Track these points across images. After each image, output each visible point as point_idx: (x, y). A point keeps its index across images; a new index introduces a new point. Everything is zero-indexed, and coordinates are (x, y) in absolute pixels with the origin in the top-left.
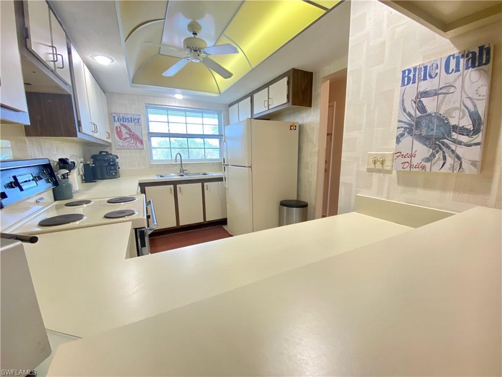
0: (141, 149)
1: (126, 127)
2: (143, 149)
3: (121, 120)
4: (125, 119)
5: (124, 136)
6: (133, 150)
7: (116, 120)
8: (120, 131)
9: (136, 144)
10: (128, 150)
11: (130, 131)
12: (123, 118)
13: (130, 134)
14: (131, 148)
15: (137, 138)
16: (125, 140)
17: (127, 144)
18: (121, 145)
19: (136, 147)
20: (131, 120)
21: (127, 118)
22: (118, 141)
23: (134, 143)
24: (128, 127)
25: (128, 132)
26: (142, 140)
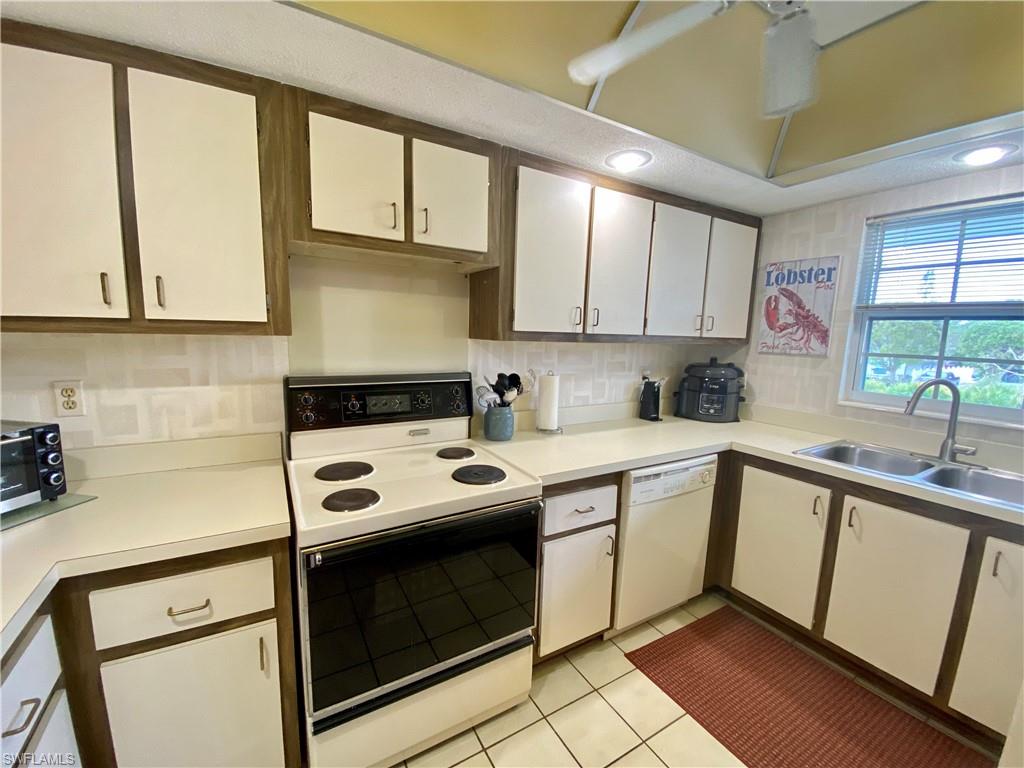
0: (818, 356)
1: (790, 296)
2: (825, 356)
3: (783, 279)
4: (795, 273)
5: (781, 322)
6: (797, 359)
7: (773, 280)
8: (776, 308)
9: (808, 341)
10: (783, 357)
11: (799, 307)
12: (790, 272)
13: (797, 315)
14: (793, 352)
15: (815, 326)
16: (782, 331)
17: (783, 341)
18: (770, 344)
19: (804, 351)
20: (808, 276)
21: (801, 272)
22: (765, 334)
23: (802, 338)
24: (797, 297)
25: (795, 309)
26: (827, 331)
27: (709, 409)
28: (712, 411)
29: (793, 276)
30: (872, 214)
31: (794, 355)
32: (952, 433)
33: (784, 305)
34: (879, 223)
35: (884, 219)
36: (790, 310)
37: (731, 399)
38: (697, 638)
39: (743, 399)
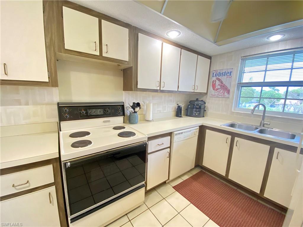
1: (219, 80)
2: (228, 98)
3: (217, 75)
4: (221, 73)
5: (217, 87)
6: (221, 98)
7: (214, 75)
8: (215, 83)
9: (224, 93)
10: (217, 98)
11: (222, 83)
12: (219, 73)
13: (221, 85)
14: (220, 96)
15: (226, 89)
16: (217, 90)
17: (217, 93)
18: (213, 94)
19: (223, 96)
20: (224, 74)
21: (222, 73)
22: (212, 91)
23: (222, 92)
24: (221, 80)
25: (220, 84)
26: (229, 90)
27: (196, 114)
28: (197, 114)
29: (220, 74)
30: (243, 55)
31: (220, 97)
32: (263, 119)
33: (217, 83)
34: (245, 59)
35: (246, 57)
36: (219, 84)
37: (202, 110)
38: (193, 180)
39: (205, 111)
